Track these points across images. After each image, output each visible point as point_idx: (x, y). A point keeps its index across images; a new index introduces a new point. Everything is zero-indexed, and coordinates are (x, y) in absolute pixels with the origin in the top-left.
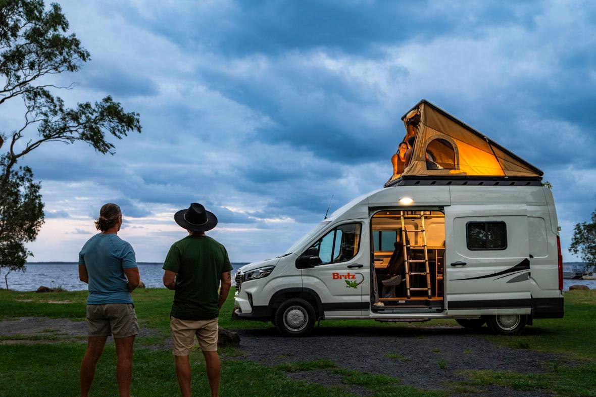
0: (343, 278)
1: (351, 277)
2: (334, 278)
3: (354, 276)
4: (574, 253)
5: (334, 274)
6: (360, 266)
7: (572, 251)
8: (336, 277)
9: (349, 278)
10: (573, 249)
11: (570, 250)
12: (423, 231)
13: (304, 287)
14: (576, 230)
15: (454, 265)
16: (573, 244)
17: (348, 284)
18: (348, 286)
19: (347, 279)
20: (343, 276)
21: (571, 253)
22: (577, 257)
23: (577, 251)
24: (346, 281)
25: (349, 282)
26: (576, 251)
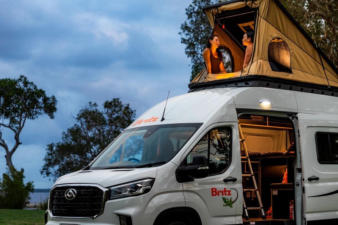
0: (221, 194)
1: (227, 193)
2: (213, 195)
3: (229, 191)
4: (45, 175)
5: (212, 189)
6: (234, 180)
7: (44, 173)
8: (214, 193)
9: (226, 195)
10: (45, 171)
11: (42, 173)
12: (244, 140)
13: (186, 206)
14: (49, 151)
15: (310, 180)
16: (45, 165)
17: (225, 202)
18: (225, 204)
19: (224, 196)
20: (220, 191)
21: (43, 176)
22: (50, 180)
23: (50, 173)
24: (224, 199)
25: (226, 199)
26: (48, 174)
